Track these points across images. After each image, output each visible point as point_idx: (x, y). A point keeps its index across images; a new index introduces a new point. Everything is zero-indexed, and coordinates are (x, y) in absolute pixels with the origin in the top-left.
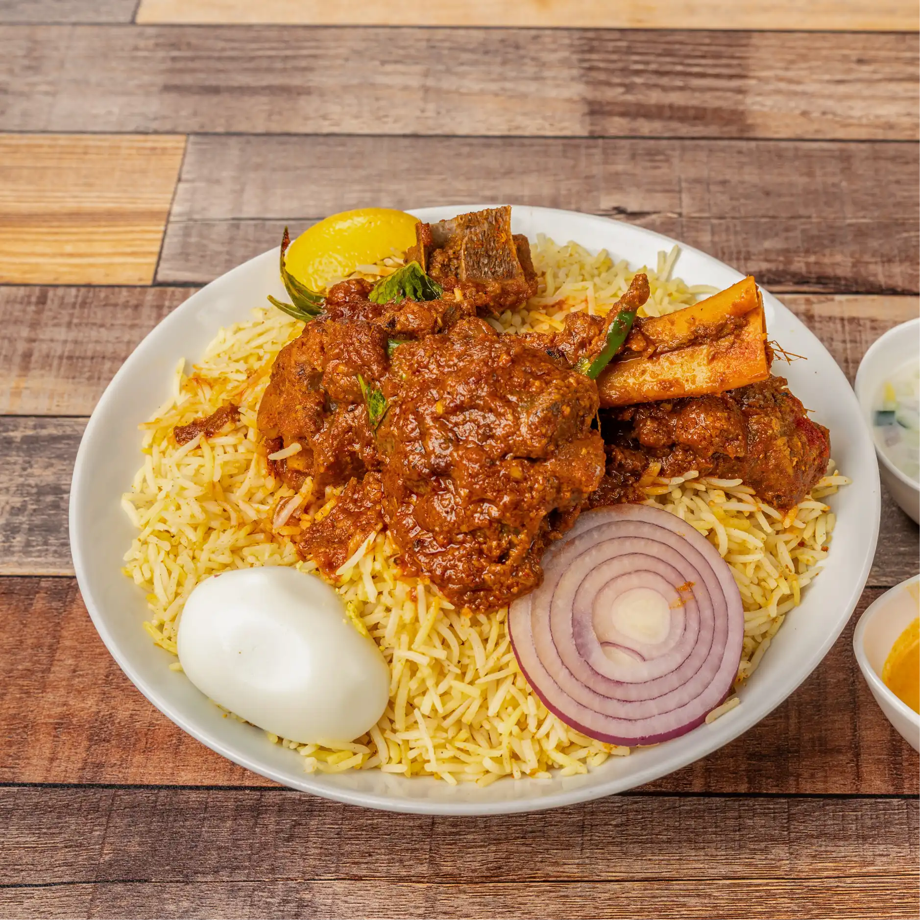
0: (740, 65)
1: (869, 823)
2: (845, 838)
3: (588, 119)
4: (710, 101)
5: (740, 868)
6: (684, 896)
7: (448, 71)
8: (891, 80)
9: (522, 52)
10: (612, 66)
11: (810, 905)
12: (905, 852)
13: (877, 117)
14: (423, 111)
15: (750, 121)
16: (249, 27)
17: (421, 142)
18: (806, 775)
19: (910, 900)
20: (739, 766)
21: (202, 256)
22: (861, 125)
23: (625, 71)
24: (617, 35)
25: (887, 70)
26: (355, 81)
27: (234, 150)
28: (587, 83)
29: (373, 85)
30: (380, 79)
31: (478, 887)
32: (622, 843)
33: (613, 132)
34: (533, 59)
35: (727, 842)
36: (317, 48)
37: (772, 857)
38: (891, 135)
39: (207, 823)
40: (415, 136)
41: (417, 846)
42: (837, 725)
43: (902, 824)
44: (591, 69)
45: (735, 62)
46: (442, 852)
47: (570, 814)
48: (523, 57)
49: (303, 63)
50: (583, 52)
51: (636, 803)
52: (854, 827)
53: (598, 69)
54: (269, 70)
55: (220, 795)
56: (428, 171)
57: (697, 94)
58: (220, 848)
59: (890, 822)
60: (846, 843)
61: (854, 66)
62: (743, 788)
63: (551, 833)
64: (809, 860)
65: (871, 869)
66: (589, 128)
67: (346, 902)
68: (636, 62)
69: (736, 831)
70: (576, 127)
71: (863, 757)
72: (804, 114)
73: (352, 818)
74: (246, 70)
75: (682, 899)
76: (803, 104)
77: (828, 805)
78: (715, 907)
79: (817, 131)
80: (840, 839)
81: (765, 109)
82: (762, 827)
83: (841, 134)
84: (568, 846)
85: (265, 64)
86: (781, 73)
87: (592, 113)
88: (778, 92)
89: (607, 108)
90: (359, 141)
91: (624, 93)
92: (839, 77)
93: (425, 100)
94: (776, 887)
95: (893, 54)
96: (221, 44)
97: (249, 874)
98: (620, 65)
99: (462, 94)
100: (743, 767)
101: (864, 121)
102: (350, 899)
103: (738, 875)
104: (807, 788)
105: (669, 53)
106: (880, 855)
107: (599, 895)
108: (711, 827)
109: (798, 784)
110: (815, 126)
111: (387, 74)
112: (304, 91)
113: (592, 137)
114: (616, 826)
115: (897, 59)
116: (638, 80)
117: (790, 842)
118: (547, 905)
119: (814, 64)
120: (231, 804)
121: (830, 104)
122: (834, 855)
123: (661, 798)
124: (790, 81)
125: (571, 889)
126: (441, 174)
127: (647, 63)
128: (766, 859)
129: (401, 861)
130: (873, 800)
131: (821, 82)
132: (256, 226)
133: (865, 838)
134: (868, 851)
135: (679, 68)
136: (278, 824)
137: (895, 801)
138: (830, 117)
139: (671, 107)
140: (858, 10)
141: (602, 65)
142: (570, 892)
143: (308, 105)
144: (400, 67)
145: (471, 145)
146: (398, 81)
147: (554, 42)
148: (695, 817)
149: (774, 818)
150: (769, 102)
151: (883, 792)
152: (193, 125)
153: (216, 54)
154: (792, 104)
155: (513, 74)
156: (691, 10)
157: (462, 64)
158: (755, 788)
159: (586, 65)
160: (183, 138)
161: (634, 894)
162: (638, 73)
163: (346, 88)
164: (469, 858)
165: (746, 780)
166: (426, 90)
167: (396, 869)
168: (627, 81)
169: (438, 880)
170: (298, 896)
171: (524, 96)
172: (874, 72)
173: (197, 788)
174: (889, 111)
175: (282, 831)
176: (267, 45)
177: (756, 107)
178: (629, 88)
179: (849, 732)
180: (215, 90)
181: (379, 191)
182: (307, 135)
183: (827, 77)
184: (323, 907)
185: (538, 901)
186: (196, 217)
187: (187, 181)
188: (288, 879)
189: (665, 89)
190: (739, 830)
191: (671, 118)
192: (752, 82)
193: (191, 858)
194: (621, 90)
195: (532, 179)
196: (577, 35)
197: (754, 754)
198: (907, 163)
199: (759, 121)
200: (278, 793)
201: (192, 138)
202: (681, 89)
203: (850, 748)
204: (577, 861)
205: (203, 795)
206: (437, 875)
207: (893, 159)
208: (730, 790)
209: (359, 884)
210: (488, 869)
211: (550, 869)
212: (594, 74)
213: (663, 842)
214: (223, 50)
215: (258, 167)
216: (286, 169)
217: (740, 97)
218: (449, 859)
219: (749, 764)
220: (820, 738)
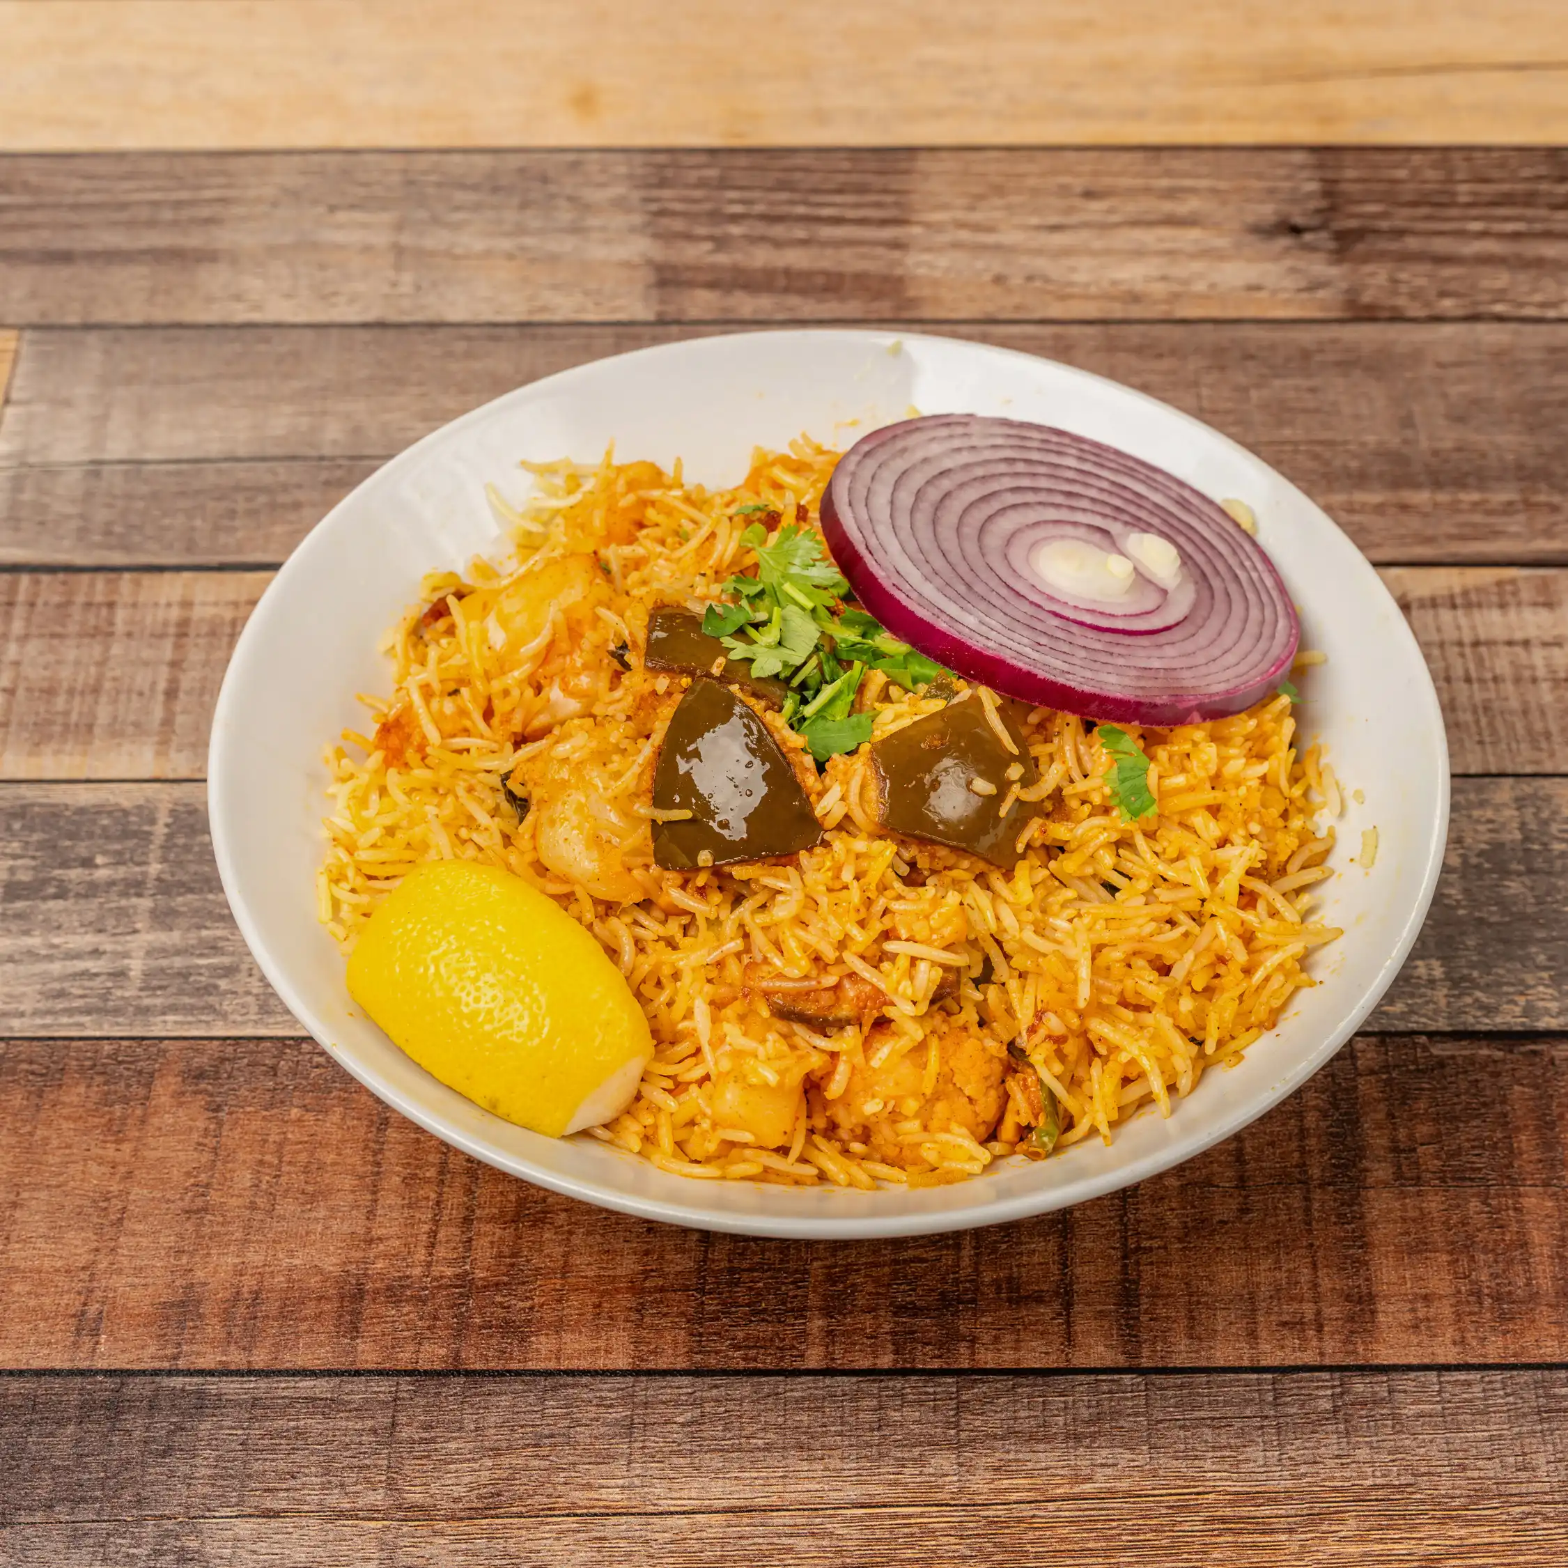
0: (897, 204)
1: (1085, 1413)
2: (1049, 1439)
3: (655, 293)
4: (850, 261)
5: (880, 1489)
6: (791, 1536)
7: (436, 221)
8: (1135, 223)
9: (553, 188)
10: (695, 208)
11: (989, 1547)
12: (1141, 1460)
13: (1114, 283)
14: (394, 284)
15: (912, 293)
16: (121, 155)
17: (391, 335)
18: (986, 1338)
19: (1149, 1536)
20: (880, 1326)
21: (42, 523)
22: (1087, 297)
23: (716, 216)
24: (702, 159)
25: (1132, 208)
26: (287, 239)
27: (93, 352)
28: (656, 236)
29: (315, 246)
30: (329, 236)
31: (463, 1527)
32: (692, 1452)
33: (693, 313)
34: (570, 199)
35: (859, 1447)
36: (228, 186)
37: (931, 1470)
38: (1136, 312)
39: (35, 1429)
40: (382, 325)
41: (367, 1462)
42: (1036, 1259)
43: (1137, 1414)
44: (661, 213)
45: (889, 199)
46: (407, 1469)
47: (611, 1406)
48: (552, 196)
49: (205, 212)
50: (649, 186)
51: (716, 1387)
52: (1061, 1420)
53: (673, 214)
54: (152, 224)
55: (57, 1383)
56: (401, 382)
57: (829, 252)
58: (56, 1468)
59: (1119, 1413)
60: (1048, 1446)
61: (1078, 202)
62: (886, 1361)
63: (580, 1438)
64: (989, 1475)
65: (1087, 1487)
66: (657, 308)
67: (254, 1552)
68: (732, 202)
69: (872, 1430)
70: (636, 306)
71: (1077, 1308)
72: (999, 280)
73: (265, 1417)
74: (114, 224)
75: (785, 1541)
76: (996, 265)
77: (1021, 1386)
78: (839, 1552)
79: (1017, 308)
80: (1038, 1441)
81: (937, 274)
82: (914, 1422)
83: (1056, 310)
84: (607, 1458)
85: (144, 213)
86: (961, 215)
87: (662, 283)
88: (956, 245)
89: (688, 275)
90: (294, 334)
91: (712, 252)
92: (1054, 220)
93: (398, 268)
94: (937, 1519)
95: (1139, 182)
96: (77, 184)
97: (102, 1508)
98: (707, 206)
99: (457, 258)
100: (887, 1327)
101: (1093, 290)
102: (262, 1547)
103: (878, 1499)
104: (988, 1359)
105: (782, 186)
106: (1103, 1465)
107: (657, 1536)
108: (833, 1424)
109: (973, 1354)
110: (1016, 299)
111: (340, 226)
112: (208, 256)
113: (662, 322)
114: (683, 1425)
115: (1147, 191)
116: (735, 230)
117: (959, 1447)
118: (573, 1552)
119: (1015, 199)
120: (74, 1398)
121: (1041, 264)
122: (1030, 1465)
123: (756, 1379)
124: (977, 228)
125: (611, 1527)
126: (420, 384)
127: (750, 202)
128: (921, 1474)
129: (342, 1486)
130: (1093, 1377)
131: (1026, 228)
132: (126, 473)
133: (1078, 1438)
134: (1082, 1459)
135: (801, 210)
136: (148, 1429)
137: (1127, 1379)
138: (1038, 284)
139: (787, 272)
140: (1086, 113)
141: (678, 207)
142: (609, 1532)
143: (214, 279)
144: (359, 216)
145: (468, 338)
146: (354, 237)
147: (603, 171)
148: (809, 1409)
149: (935, 1409)
150: (943, 261)
151: (1109, 1364)
152: (31, 312)
153: (69, 199)
154: (980, 264)
155: (535, 224)
156: (821, 117)
157: (458, 208)
158: (905, 1361)
159: (654, 207)
160: (12, 334)
161: (710, 1533)
162: (735, 218)
163: (273, 251)
164: (449, 1479)
165: (890, 1347)
166: (399, 251)
167: (335, 1499)
168: (717, 231)
169: (400, 1515)
170: (178, 1544)
171: (553, 259)
172: (1111, 211)
173: (21, 1373)
174: (1132, 274)
175: (155, 1441)
176: (148, 184)
177: (922, 271)
178: (721, 243)
179: (1054, 1269)
180: (66, 257)
181: (324, 413)
182: (209, 326)
183: (1034, 221)
184: (218, 1561)
185: (558, 1546)
186: (32, 459)
187: (20, 403)
188: (162, 1517)
189: (778, 244)
190: (879, 1428)
191: (786, 290)
192: (916, 230)
193: (10, 1486)
194: (708, 246)
196: (639, 159)
197: (904, 1307)
198: (1160, 356)
199: (926, 292)
200: (149, 1379)
201: (28, 335)
202: (804, 243)
203: (1057, 1294)
204: (621, 1482)
205: (29, 1385)
206: (399, 1508)
207: (1139, 350)
208: (866, 1364)
209: (274, 1523)
210: (479, 1497)
211: (578, 1496)
212: (665, 222)
213: (759, 1449)
214: (80, 192)
215: (129, 380)
216: (175, 381)
217: (896, 254)
218: (417, 1481)
219: (897, 1323)
220: (1010, 1279)
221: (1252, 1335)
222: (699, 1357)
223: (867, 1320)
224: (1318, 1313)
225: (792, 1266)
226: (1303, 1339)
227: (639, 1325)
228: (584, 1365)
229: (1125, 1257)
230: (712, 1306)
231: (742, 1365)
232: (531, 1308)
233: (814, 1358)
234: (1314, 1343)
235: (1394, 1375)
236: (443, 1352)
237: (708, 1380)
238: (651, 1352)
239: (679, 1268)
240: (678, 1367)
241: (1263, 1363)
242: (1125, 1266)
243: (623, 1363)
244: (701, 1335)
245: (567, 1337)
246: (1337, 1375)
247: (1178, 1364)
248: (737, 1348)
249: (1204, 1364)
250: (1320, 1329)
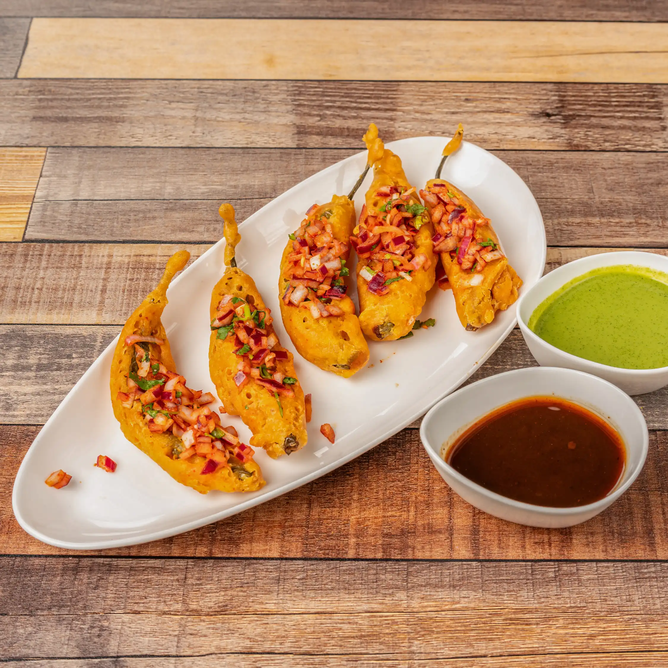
0: (391, 103)
1: (457, 577)
2: (442, 587)
3: (296, 137)
5: (376, 606)
6: (341, 623)
7: (210, 107)
8: (485, 112)
9: (257, 95)
10: (313, 104)
11: (419, 629)
12: (479, 595)
13: (476, 135)
14: (194, 132)
15: (397, 138)
16: (88, 80)
17: (192, 151)
18: (419, 547)
19: (482, 625)
20: (377, 542)
21: (53, 223)
23: (321, 107)
24: (316, 84)
25: (484, 106)
26: (152, 114)
27: (76, 156)
28: (297, 114)
29: (163, 116)
30: (168, 113)
31: (212, 618)
32: (303, 590)
33: (311, 145)
34: (264, 99)
35: (368, 589)
36: (130, 93)
37: (396, 598)
39: (45, 578)
40: (189, 148)
41: (175, 592)
42: (439, 516)
43: (478, 578)
44: (299, 105)
45: (389, 101)
46: (190, 596)
47: (271, 572)
48: (257, 98)
49: (120, 103)
50: (295, 95)
51: (313, 565)
52: (448, 579)
53: (304, 105)
54: (99, 107)
55: (54, 560)
56: (196, 170)
57: (364, 121)
58: (52, 594)
59: (471, 577)
60: (443, 590)
61: (463, 103)
62: (379, 555)
63: (259, 584)
64: (419, 601)
65: (458, 606)
66: (297, 142)
67: (130, 627)
68: (327, 101)
69: (373, 582)
70: (289, 141)
71: (455, 536)
73: (135, 575)
74: (85, 107)
75: (339, 625)
76: (430, 127)
77: (432, 566)
78: (360, 630)
80: (439, 587)
81: (407, 130)
82: (391, 579)
84: (270, 592)
85: (97, 103)
86: (417, 108)
87: (299, 133)
88: (415, 119)
89: (309, 130)
90: (154, 151)
91: (319, 121)
92: (453, 110)
93: (195, 125)
94: (398, 617)
95: (488, 95)
96: (70, 91)
97: (70, 610)
98: (317, 103)
99: (218, 121)
100: (380, 542)
101: (468, 137)
102: (132, 625)
103: (375, 610)
104: (419, 555)
105: (347, 96)
106: (464, 597)
107: (288, 623)
108: (359, 580)
109: (414, 553)
111: (173, 109)
112: (120, 120)
113: (299, 148)
114: (299, 579)
115: (490, 99)
116: (328, 112)
117: (408, 589)
118: (255, 629)
119: (438, 102)
120: (60, 566)
121: (448, 127)
122: (435, 597)
123: (328, 562)
124: (423, 113)
125: (271, 619)
126: (203, 172)
127: (334, 102)
128: (392, 600)
129: (165, 602)
130: (460, 563)
131: (442, 113)
132: (87, 204)
133: (454, 587)
134: (456, 595)
135: (354, 105)
136: (89, 579)
137: (474, 563)
138: (446, 135)
139: (348, 129)
140: (466, 68)
141: (306, 103)
142: (269, 621)
143: (123, 129)
144: (181, 105)
145: (223, 153)
146: (179, 113)
147: (277, 89)
148: (349, 574)
149: (398, 574)
150: (409, 126)
151: (467, 558)
152: (51, 141)
153: (67, 97)
154: (424, 127)
155: (251, 109)
156: (363, 69)
157: (219, 103)
158: (387, 555)
159: (296, 103)
160: (45, 149)
161: (309, 622)
162: (328, 108)
163: (146, 118)
164: (207, 600)
165: (381, 550)
166: (196, 119)
167: (162, 607)
168: (321, 113)
169: (188, 613)
170: (100, 624)
171: (257, 123)
172: (475, 107)
173: (40, 556)
174: (484, 131)
175: (91, 583)
176: (98, 92)
177: (401, 129)
178: (322, 117)
179: (446, 520)
180: (65, 120)
181: (165, 182)
182: (121, 147)
183: (446, 110)
184: (115, 631)
185: (249, 626)
186: (50, 199)
187: (46, 176)
188: (94, 613)
189: (345, 118)
190: (376, 582)
191: (348, 136)
192: (399, 113)
193: (35, 600)
194: (317, 118)
195: (260, 174)
196: (291, 84)
197: (387, 534)
200: (90, 559)
201: (50, 150)
202: (355, 118)
203: (447, 530)
204: (274, 601)
205: (43, 561)
206: (187, 610)
208: (371, 556)
209: (139, 616)
210: (219, 607)
211: (258, 607)
212: (301, 109)
213: (329, 589)
214: (71, 94)
215: (89, 167)
216: (107, 168)
217: (392, 122)
218: (194, 600)
219: (384, 541)
220: (428, 524)
221: (523, 547)
222: (305, 553)
223: (372, 540)
224: (550, 539)
225: (343, 518)
226: (544, 549)
227: (283, 540)
228: (260, 555)
229: (474, 516)
230: (312, 533)
231: (323, 556)
232: (241, 533)
233: (351, 554)
234: (548, 551)
235: (579, 564)
236: (206, 550)
237: (310, 562)
238: (287, 551)
239: (299, 518)
240: (298, 557)
241: (528, 558)
242: (474, 519)
243: (276, 555)
244: (307, 544)
245: (254, 544)
246: (556, 563)
247: (494, 558)
248: (321, 550)
249: (504, 558)
250: (550, 545)
